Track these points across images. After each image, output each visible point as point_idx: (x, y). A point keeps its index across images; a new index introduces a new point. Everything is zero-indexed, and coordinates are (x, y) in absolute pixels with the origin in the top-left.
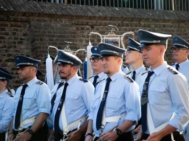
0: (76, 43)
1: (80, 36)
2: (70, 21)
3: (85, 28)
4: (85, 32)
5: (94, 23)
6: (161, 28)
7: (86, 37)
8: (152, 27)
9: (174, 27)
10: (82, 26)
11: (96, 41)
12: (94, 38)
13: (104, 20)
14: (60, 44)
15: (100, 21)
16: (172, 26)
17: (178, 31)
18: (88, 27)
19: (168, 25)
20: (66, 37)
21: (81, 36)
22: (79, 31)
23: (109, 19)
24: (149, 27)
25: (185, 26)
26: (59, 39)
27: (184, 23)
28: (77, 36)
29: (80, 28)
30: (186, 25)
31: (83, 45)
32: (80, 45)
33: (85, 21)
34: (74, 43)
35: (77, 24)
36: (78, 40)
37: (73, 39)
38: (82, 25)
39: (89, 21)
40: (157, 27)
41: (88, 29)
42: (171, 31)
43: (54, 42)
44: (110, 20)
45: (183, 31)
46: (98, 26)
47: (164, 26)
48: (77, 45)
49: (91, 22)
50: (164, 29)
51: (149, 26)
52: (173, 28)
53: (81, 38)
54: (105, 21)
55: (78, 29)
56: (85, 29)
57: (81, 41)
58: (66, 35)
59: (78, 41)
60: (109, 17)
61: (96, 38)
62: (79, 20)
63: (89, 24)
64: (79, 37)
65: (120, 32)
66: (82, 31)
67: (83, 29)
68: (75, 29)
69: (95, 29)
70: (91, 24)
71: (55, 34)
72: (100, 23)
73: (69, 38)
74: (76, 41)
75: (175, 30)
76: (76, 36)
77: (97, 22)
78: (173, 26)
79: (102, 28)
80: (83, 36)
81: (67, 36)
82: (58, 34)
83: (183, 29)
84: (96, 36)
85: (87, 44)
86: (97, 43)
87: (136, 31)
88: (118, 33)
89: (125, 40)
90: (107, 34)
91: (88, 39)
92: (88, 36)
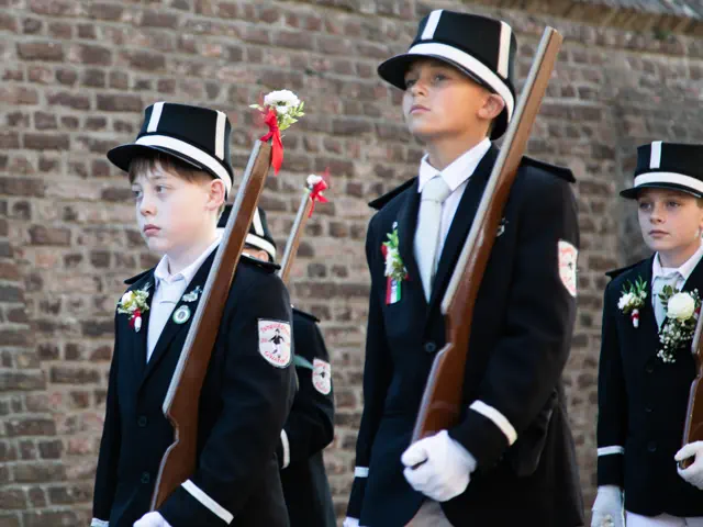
6: (407, 24)
7: (20, 27)
8: (364, 10)
11: (72, 54)
12: (59, 41)
24: (348, 9)
30: (532, 19)
40: (389, 14)
51: (350, 4)
61: (76, 39)
65: (199, 22)
84: (75, 31)
85: (25, 66)
86: (81, 69)
87: (282, 25)
88: (190, 25)
89: (226, 69)
90: (132, 22)
91: (29, 39)
92: (30, 26)
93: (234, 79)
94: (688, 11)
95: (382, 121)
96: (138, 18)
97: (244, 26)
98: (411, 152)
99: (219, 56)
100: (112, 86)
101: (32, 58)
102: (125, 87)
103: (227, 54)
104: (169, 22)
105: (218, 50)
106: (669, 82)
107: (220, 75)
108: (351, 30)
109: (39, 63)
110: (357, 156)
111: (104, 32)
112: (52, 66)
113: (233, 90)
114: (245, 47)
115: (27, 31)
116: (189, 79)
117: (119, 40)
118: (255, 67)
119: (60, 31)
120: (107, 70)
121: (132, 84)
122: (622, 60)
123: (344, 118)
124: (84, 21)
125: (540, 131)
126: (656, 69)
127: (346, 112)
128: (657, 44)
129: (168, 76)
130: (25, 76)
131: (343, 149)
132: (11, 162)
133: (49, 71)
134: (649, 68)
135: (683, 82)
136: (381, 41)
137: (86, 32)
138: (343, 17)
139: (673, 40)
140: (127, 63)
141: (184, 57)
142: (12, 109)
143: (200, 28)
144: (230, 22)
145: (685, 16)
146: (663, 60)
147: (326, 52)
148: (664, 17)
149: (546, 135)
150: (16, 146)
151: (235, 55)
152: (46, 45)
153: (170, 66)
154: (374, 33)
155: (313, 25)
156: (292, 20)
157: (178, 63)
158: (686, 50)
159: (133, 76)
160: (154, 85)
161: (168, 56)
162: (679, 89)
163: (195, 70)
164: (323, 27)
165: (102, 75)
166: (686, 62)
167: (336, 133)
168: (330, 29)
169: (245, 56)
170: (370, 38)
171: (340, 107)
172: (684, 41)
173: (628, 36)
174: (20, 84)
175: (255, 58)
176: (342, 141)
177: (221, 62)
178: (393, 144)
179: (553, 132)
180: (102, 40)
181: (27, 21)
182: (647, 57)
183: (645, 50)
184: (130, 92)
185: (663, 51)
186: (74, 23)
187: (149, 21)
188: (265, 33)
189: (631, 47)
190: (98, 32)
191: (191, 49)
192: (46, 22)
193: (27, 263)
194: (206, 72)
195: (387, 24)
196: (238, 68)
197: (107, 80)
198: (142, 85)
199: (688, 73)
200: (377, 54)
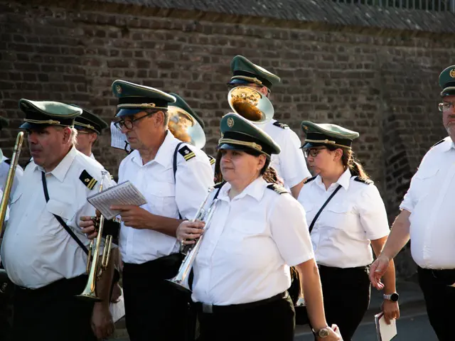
0: (84, 68)
1: (95, 53)
2: (71, 14)
3: (107, 33)
4: (107, 42)
5: (128, 21)
6: (287, 41)
7: (109, 54)
8: (266, 37)
9: (318, 40)
10: (100, 28)
11: (132, 64)
12: (127, 58)
13: (154, 15)
14: (44, 68)
15: (144, 18)
16: (312, 38)
17: (325, 49)
18: (114, 29)
19: (303, 35)
20: (60, 51)
21: (97, 51)
22: (92, 40)
23: (165, 13)
24: (259, 37)
25: (343, 38)
26: (44, 55)
27: (340, 30)
28: (88, 52)
29: (94, 33)
30: (344, 36)
31: (100, 73)
32: (93, 74)
33: (108, 15)
34: (80, 66)
35: (87, 22)
36: (88, 61)
37: (77, 57)
38: (99, 23)
39: (116, 15)
40: (278, 38)
41: (114, 35)
42: (309, 49)
43: (30, 62)
44: (168, 16)
45: (337, 50)
46: (140, 30)
47: (295, 36)
48: (87, 73)
49: (121, 18)
50: (295, 42)
51: (260, 35)
52: (314, 43)
53: (97, 56)
54: (155, 18)
55: (88, 33)
56: (107, 35)
57: (97, 63)
58: (60, 46)
59: (89, 64)
60: (165, 8)
61: (134, 57)
62: (93, 12)
63: (117, 22)
64: (92, 53)
65: (190, 47)
66: (98, 38)
67: (101, 34)
68: (81, 32)
69: (131, 35)
70: (122, 23)
71: (33, 44)
72: (143, 21)
73: (67, 53)
74: (85, 64)
75: (318, 47)
76: (85, 51)
77: (136, 19)
78: (316, 38)
79: (149, 35)
80: (102, 52)
81: (63, 50)
82: (40, 45)
83: (338, 46)
84: (134, 54)
85: (111, 70)
86: (136, 70)
87: (228, 45)
88: (186, 48)
89: (202, 67)
90: (160, 48)
91: (114, 58)
92: (114, 53)
93: (205, 71)
94: (417, 27)
96: (163, 47)
97: (211, 47)
98: (285, 98)
99: (199, 61)
100: (150, 77)
101: (114, 67)
102: (156, 77)
103: (202, 60)
104: (177, 47)
105: (199, 58)
106: (407, 59)
107: (199, 69)
108: (260, 46)
109: (117, 69)
111: (147, 53)
112: (123, 69)
113: (205, 76)
114: (211, 57)
115: (112, 55)
116: (185, 72)
117: (154, 56)
118: (215, 64)
119: (127, 54)
120: (148, 70)
121: (159, 75)
122: (386, 51)
124: (138, 50)
125: (345, 84)
126: (401, 53)
128: (402, 42)
129: (175, 71)
130: (111, 75)
132: (104, 111)
133: (122, 72)
134: (398, 53)
135: (413, 58)
136: (274, 50)
137: (139, 54)
138: (257, 40)
139: (410, 40)
140: (157, 66)
141: (183, 62)
142: (105, 89)
143: (191, 49)
144: (205, 46)
145: (415, 29)
146: (405, 49)
148: (406, 30)
149: (348, 86)
150: (106, 105)
151: (206, 60)
152: (120, 61)
153: (177, 67)
154: (271, 46)
155: (243, 44)
156: (233, 43)
157: (180, 65)
158: (416, 43)
159: (160, 72)
160: (169, 75)
161: (176, 63)
162: (412, 61)
163: (188, 68)
164: (247, 45)
165: (146, 72)
166: (416, 49)
168: (250, 46)
169: (211, 60)
170: (269, 49)
172: (415, 40)
173: (389, 40)
174: (108, 78)
175: (215, 60)
177: (200, 64)
178: (276, 94)
179: (351, 84)
180: (146, 57)
181: (112, 51)
182: (398, 48)
183: (397, 45)
184: (158, 79)
185: (406, 45)
186: (133, 51)
187: (168, 48)
188: (220, 50)
189: (390, 44)
190: (144, 53)
191: (187, 59)
192: (121, 50)
193: (110, 153)
194: (193, 69)
195: (277, 42)
196: (208, 66)
197: (148, 74)
198: (164, 76)
199: (416, 54)
200: (271, 56)
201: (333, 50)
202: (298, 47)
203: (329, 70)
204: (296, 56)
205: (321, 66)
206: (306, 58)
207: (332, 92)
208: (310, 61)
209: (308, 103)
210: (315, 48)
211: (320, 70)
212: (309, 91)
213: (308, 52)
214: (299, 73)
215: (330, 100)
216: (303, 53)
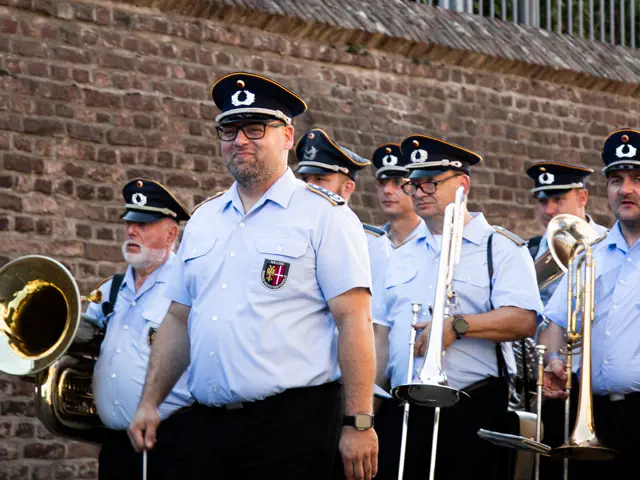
94: (380, 28)
95: (74, 121)
98: (101, 153)
106: (359, 93)
108: (47, 33)
110: (47, 154)
122: (316, 71)
123: (35, 117)
126: (348, 81)
127: (39, 112)
128: (350, 57)
131: (33, 147)
134: (341, 79)
135: (372, 93)
136: (77, 45)
138: (41, 20)
139: (366, 54)
145: (377, 32)
146: (355, 72)
147: (22, 55)
148: (357, 32)
154: (70, 37)
155: (10, 27)
158: (377, 64)
162: (370, 100)
164: (19, 30)
166: (377, 75)
167: (27, 132)
168: (26, 32)
170: (67, 42)
171: (33, 107)
172: (376, 55)
173: (323, 49)
176: (33, 139)
178: (84, 143)
182: (340, 69)
183: (338, 62)
185: (355, 64)
189: (325, 59)
195: (85, 29)
199: (378, 86)
200: (73, 58)
201: (206, 60)
202: (131, 46)
203: (198, 102)
204: (128, 65)
205: (181, 91)
206: (146, 69)
207: (204, 149)
208: (155, 79)
209: (151, 168)
210: (167, 51)
211: (178, 99)
212: (154, 142)
213: (152, 57)
214: (134, 101)
215: (200, 167)
216: (142, 59)
